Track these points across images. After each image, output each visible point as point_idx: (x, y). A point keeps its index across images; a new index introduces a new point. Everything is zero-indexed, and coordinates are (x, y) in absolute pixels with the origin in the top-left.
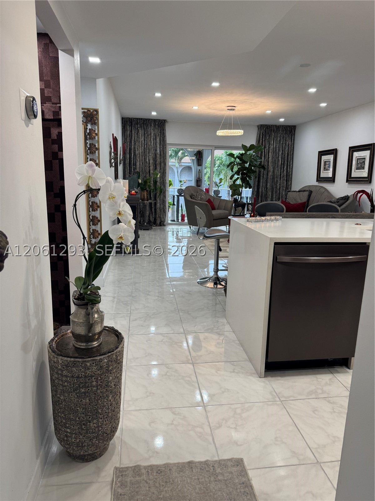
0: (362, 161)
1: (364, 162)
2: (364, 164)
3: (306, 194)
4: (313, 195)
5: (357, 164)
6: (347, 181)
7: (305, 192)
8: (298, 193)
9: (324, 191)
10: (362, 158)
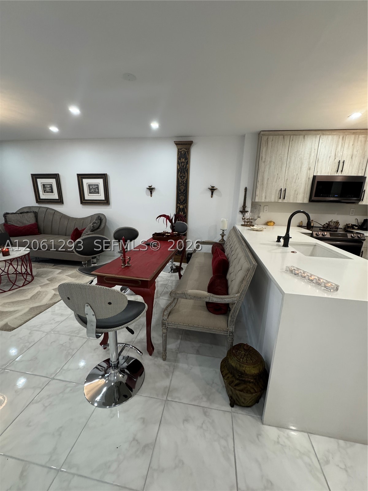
0: (95, 187)
1: (98, 188)
2: (98, 190)
3: (32, 215)
4: (41, 216)
5: (90, 189)
6: (82, 203)
7: (29, 214)
8: (20, 215)
9: (53, 212)
10: (94, 185)
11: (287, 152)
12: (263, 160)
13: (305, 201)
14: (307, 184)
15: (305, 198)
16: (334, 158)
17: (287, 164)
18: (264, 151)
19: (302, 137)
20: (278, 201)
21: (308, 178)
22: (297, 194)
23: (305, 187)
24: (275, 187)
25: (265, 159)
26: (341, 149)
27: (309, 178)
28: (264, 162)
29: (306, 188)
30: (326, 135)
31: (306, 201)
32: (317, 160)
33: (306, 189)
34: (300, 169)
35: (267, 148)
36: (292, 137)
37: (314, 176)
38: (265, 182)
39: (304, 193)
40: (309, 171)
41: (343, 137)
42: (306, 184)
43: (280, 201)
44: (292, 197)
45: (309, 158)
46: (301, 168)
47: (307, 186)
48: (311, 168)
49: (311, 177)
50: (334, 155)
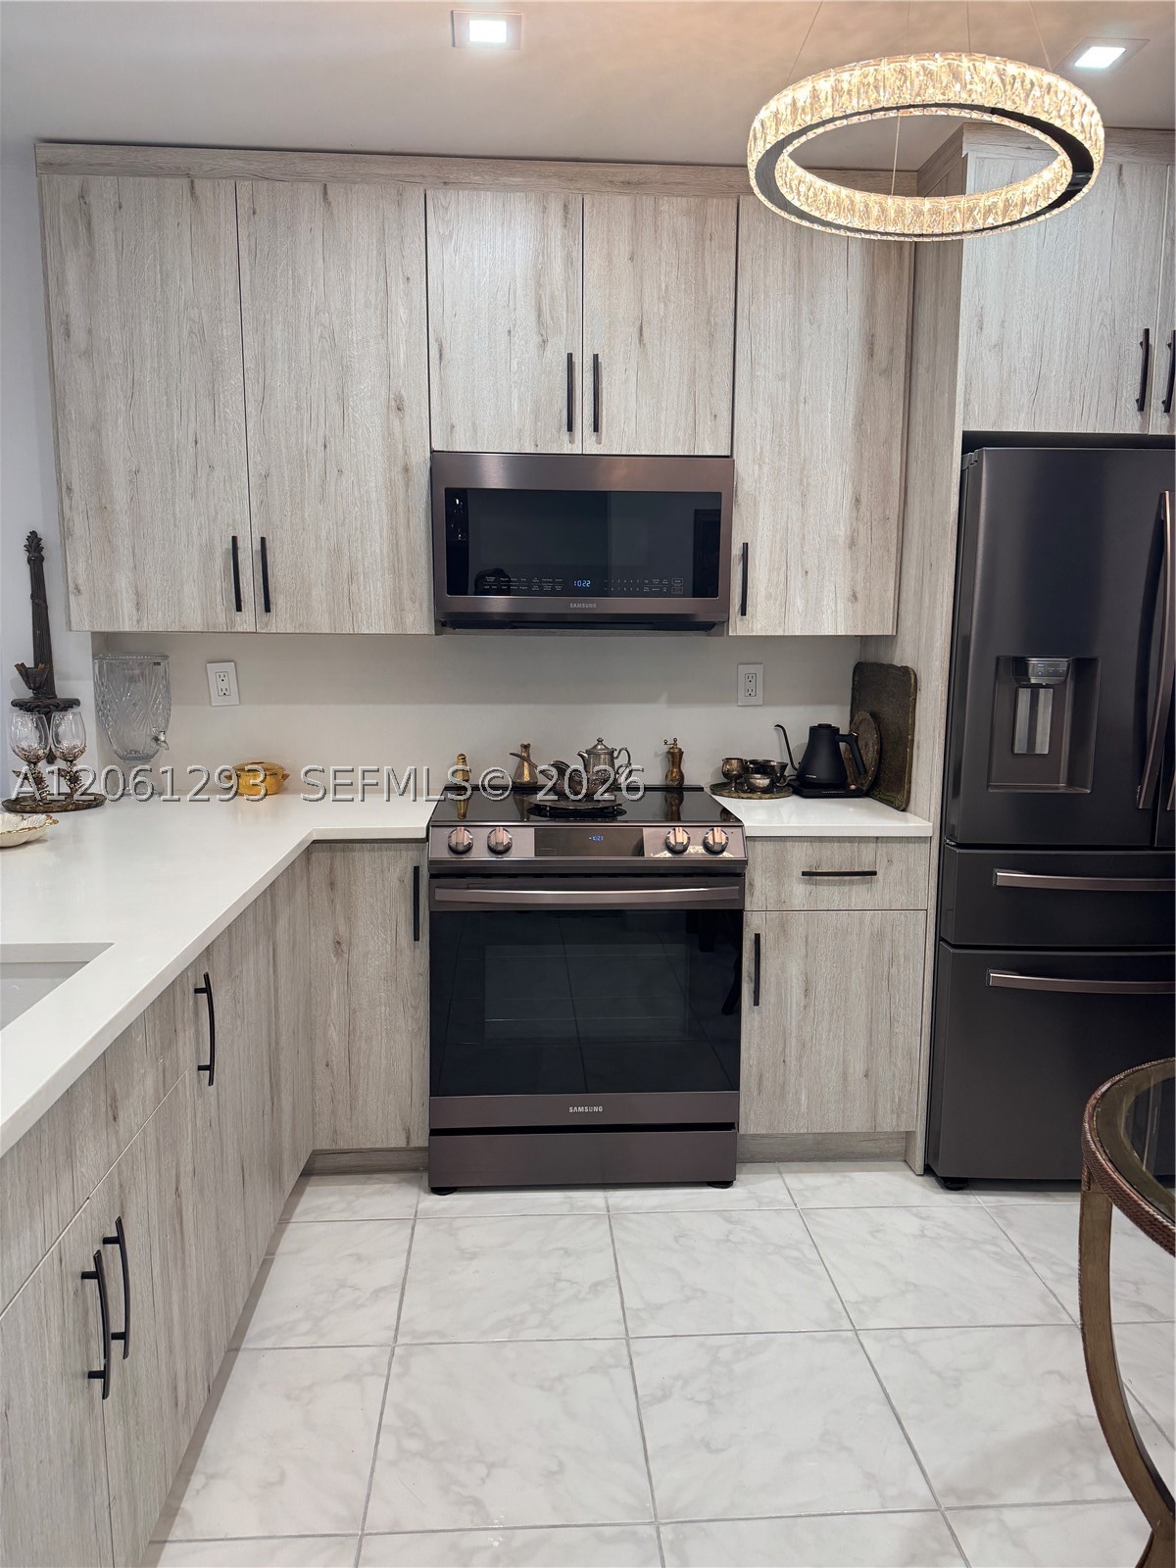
11: (232, 286)
12: (79, 337)
13: (410, 619)
14: (401, 508)
15: (408, 605)
16: (536, 339)
17: (250, 375)
18: (72, 275)
19: (308, 194)
20: (233, 623)
21: (399, 469)
22: (351, 578)
23: (393, 529)
24: (195, 532)
25: (90, 332)
26: (567, 280)
27: (406, 470)
28: (88, 354)
29: (402, 531)
30: (459, 185)
31: (418, 619)
32: (434, 352)
33: (403, 542)
34: (336, 409)
35: (91, 255)
36: (245, 187)
37: (432, 452)
38: (120, 496)
39: (395, 571)
40: (396, 423)
41: (565, 207)
42: (393, 510)
43: (246, 621)
44: (318, 593)
45: (384, 335)
46: (342, 399)
47: (402, 520)
48: (406, 403)
49: (420, 460)
50: (533, 317)
